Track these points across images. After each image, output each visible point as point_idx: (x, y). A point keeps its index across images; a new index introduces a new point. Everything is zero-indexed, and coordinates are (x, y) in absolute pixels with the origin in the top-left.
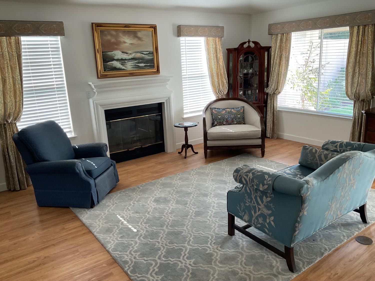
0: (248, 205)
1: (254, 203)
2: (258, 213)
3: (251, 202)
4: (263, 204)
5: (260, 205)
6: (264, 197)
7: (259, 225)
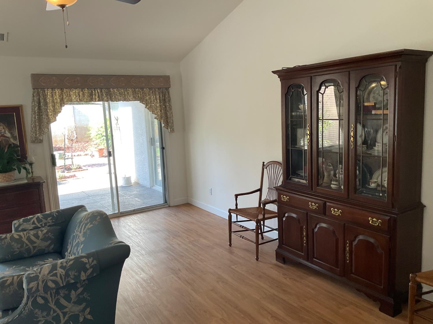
3: (48, 314)
4: (72, 301)
5: (66, 308)
6: (73, 292)
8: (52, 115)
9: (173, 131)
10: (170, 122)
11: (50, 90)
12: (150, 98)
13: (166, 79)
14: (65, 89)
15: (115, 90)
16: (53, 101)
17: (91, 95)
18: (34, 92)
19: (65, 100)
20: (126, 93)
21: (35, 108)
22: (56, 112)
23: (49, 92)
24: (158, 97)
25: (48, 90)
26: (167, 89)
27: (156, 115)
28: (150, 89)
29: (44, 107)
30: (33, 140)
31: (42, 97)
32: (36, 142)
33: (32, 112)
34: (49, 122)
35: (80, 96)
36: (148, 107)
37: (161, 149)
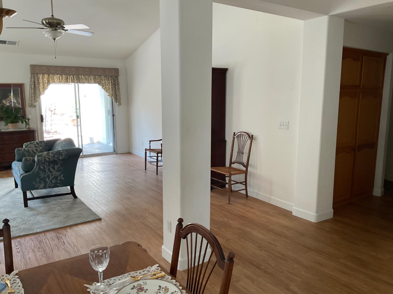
0: (43, 177)
1: (48, 173)
2: (51, 178)
3: (45, 174)
4: (55, 170)
5: (52, 172)
6: (56, 166)
7: (53, 185)
8: (42, 90)
9: (120, 104)
10: (118, 98)
11: (41, 75)
12: (105, 82)
13: (117, 70)
14: (51, 75)
15: (82, 76)
16: (43, 82)
17: (67, 78)
18: (31, 76)
19: (51, 81)
20: (89, 78)
21: (32, 85)
22: (44, 89)
23: (41, 76)
24: (110, 82)
25: (40, 75)
26: (117, 77)
27: (109, 93)
28: (105, 76)
29: (37, 85)
30: (30, 105)
31: (37, 79)
32: (32, 106)
33: (30, 88)
34: (40, 94)
35: (60, 79)
36: (103, 88)
37: (112, 116)
